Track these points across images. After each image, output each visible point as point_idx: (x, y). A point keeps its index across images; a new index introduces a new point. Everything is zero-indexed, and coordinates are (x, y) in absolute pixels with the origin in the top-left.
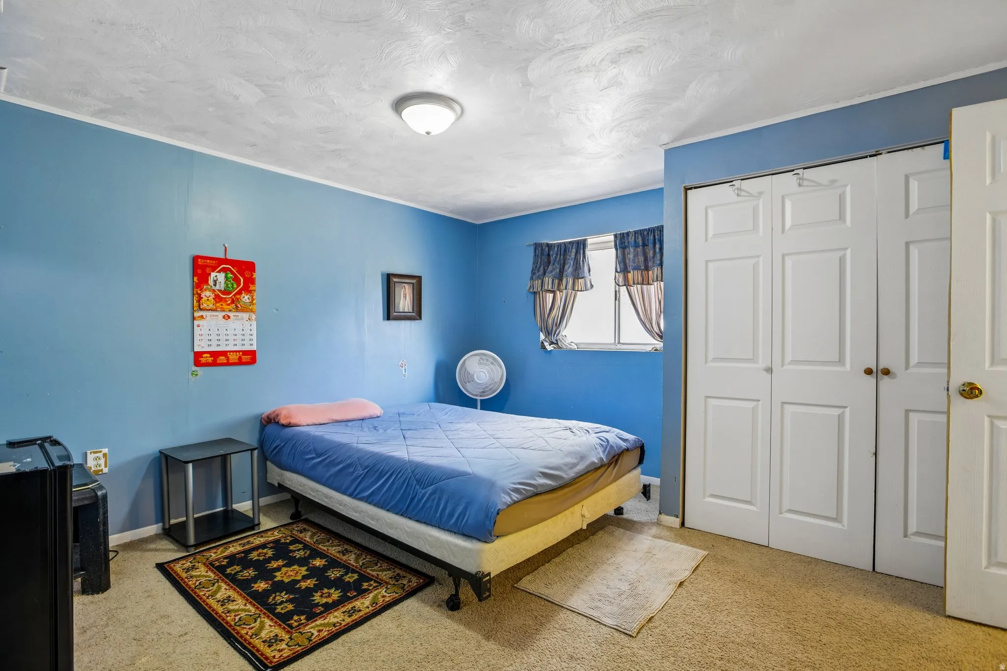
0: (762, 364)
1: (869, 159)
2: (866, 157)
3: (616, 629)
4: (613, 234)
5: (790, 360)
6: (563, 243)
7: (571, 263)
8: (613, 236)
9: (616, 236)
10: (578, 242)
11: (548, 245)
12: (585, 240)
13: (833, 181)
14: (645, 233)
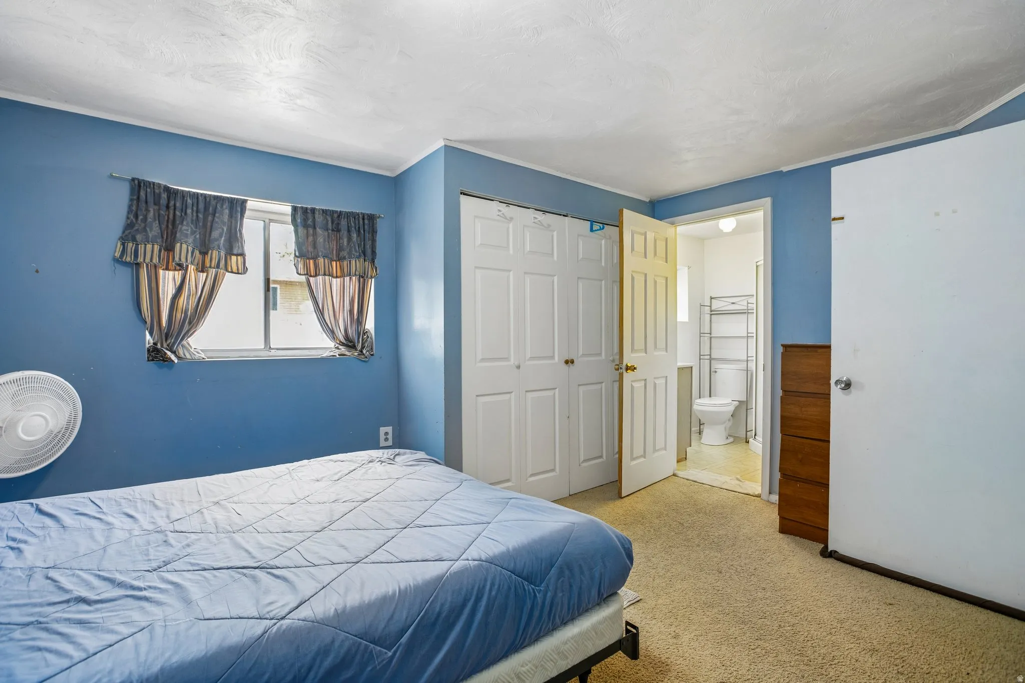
0: (513, 361)
1: (562, 216)
2: (561, 215)
3: (632, 604)
4: (290, 205)
5: (529, 356)
6: (202, 194)
7: (223, 229)
8: (290, 207)
9: (295, 209)
10: (232, 201)
11: (167, 189)
12: (245, 201)
13: (549, 226)
14: (336, 215)
